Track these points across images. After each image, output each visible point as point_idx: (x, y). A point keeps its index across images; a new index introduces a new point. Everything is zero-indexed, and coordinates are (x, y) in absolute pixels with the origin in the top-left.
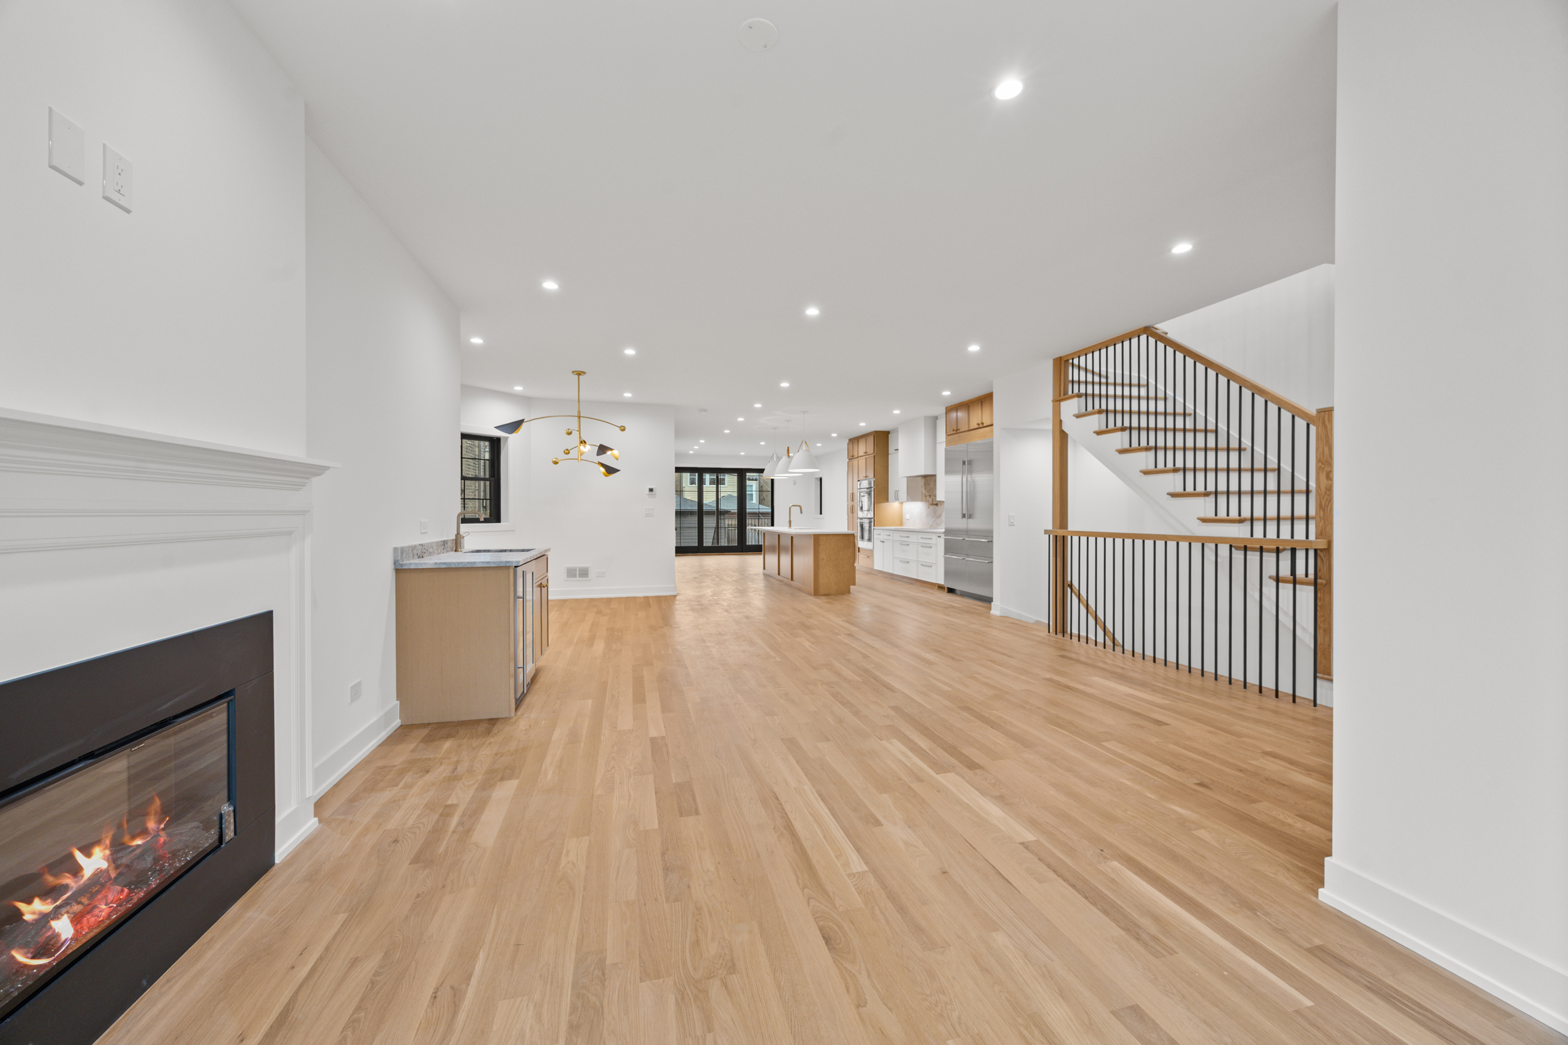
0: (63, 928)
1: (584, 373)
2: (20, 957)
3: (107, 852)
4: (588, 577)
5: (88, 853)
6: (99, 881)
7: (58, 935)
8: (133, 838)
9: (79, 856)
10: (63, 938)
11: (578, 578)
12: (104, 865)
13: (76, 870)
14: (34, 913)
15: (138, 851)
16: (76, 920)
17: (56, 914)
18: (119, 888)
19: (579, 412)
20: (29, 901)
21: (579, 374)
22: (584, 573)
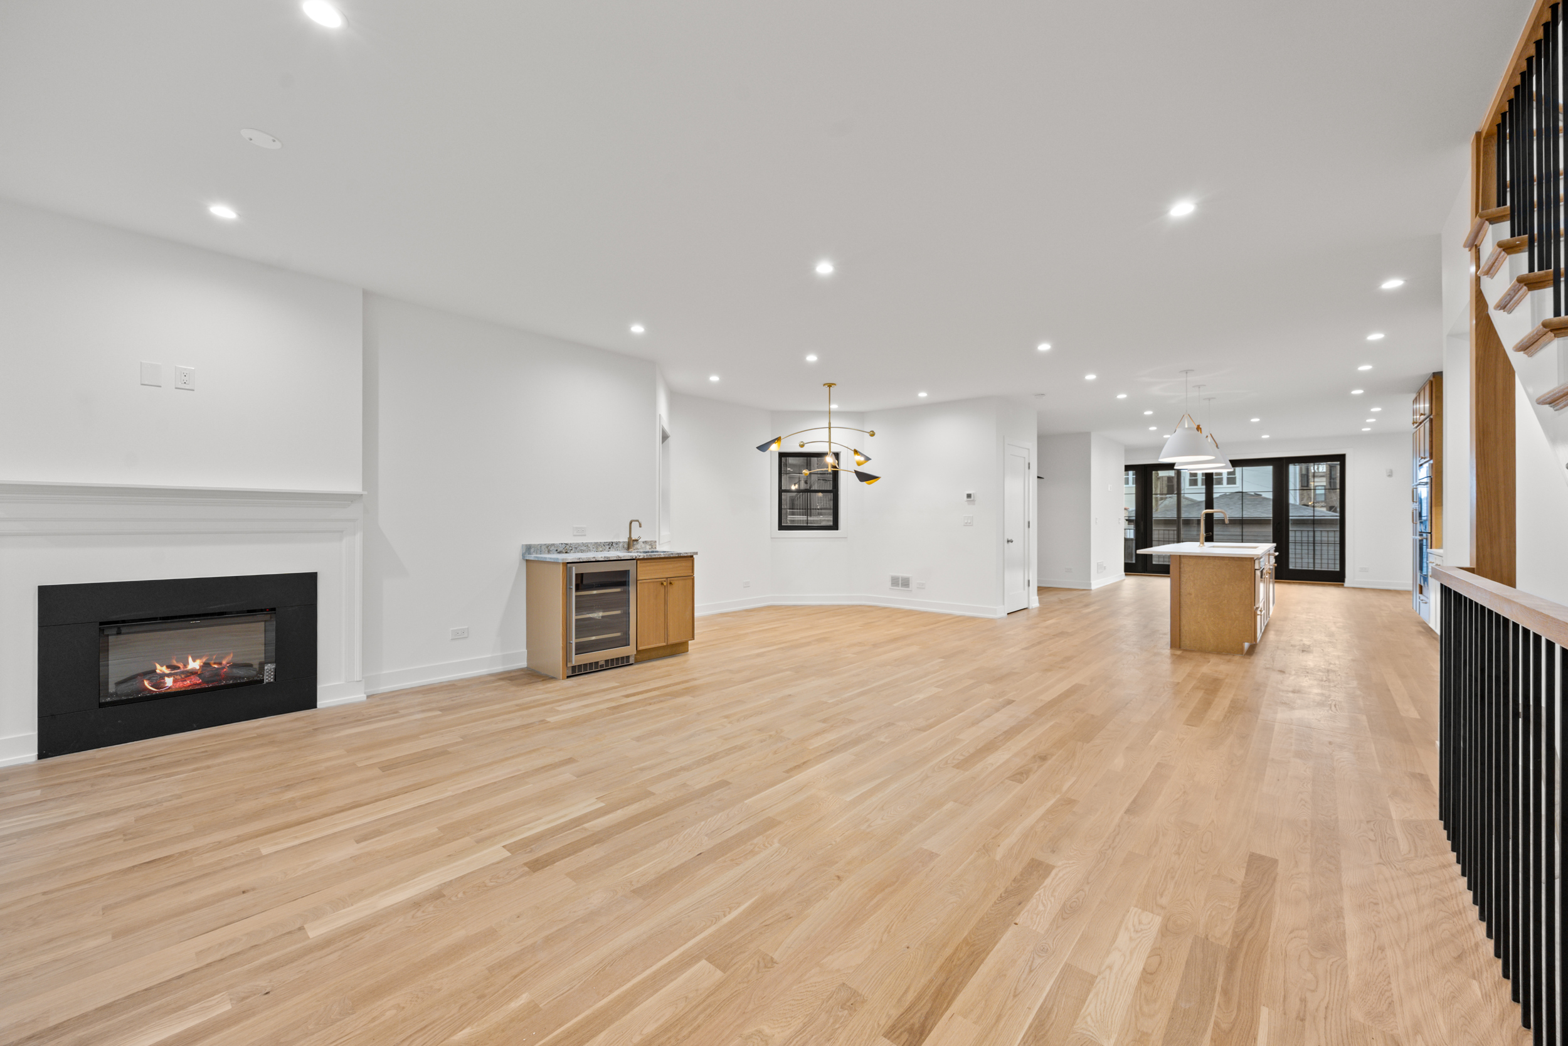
0: (169, 682)
1: (835, 384)
2: (146, 683)
3: (202, 664)
4: (908, 587)
5: (194, 661)
6: (193, 673)
7: (166, 683)
8: (215, 663)
9: (190, 659)
10: (167, 685)
11: (900, 588)
12: (198, 668)
13: (186, 664)
14: (161, 671)
15: (214, 669)
16: (175, 681)
17: (169, 675)
18: (198, 678)
19: (830, 423)
20: (162, 666)
21: (830, 385)
22: (906, 583)
